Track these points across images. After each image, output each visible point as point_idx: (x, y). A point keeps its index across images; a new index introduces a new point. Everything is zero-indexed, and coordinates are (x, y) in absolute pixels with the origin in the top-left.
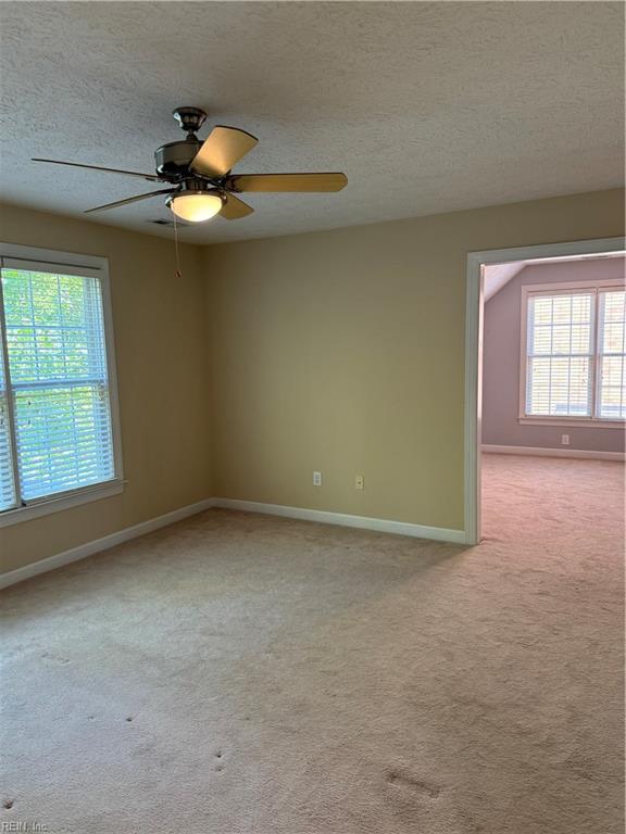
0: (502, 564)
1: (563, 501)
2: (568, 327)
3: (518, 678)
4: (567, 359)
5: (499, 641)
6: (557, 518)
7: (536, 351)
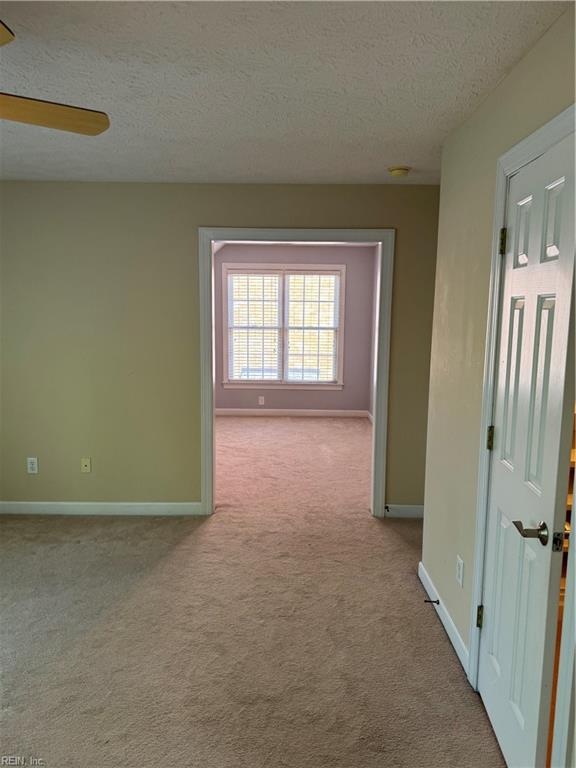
0: (240, 530)
1: (273, 458)
2: (261, 303)
3: (291, 657)
4: (261, 331)
5: (262, 618)
6: (273, 475)
7: (235, 323)
